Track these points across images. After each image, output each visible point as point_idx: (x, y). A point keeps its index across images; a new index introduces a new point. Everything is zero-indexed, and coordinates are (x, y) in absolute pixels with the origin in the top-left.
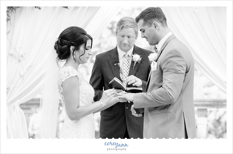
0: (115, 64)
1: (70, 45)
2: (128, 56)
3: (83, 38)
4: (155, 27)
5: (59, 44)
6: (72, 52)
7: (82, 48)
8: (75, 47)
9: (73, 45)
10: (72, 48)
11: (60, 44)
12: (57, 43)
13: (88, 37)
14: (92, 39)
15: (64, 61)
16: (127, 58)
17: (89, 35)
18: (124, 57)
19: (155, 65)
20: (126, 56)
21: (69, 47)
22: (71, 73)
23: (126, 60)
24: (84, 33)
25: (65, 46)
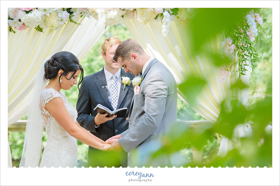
0: (103, 87)
1: (60, 68)
2: (116, 77)
3: (74, 66)
4: (135, 58)
5: (49, 63)
6: (60, 75)
7: (70, 74)
8: (63, 72)
9: (63, 69)
10: (60, 71)
11: (51, 64)
12: (49, 62)
13: (79, 67)
14: (82, 70)
15: (48, 81)
16: (115, 79)
17: (81, 66)
18: (112, 79)
19: (137, 89)
20: (114, 78)
21: (58, 70)
22: (54, 94)
23: (114, 82)
24: (77, 62)
25: (55, 67)
